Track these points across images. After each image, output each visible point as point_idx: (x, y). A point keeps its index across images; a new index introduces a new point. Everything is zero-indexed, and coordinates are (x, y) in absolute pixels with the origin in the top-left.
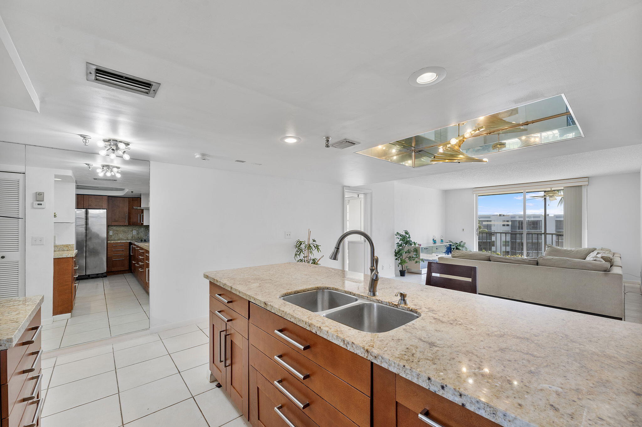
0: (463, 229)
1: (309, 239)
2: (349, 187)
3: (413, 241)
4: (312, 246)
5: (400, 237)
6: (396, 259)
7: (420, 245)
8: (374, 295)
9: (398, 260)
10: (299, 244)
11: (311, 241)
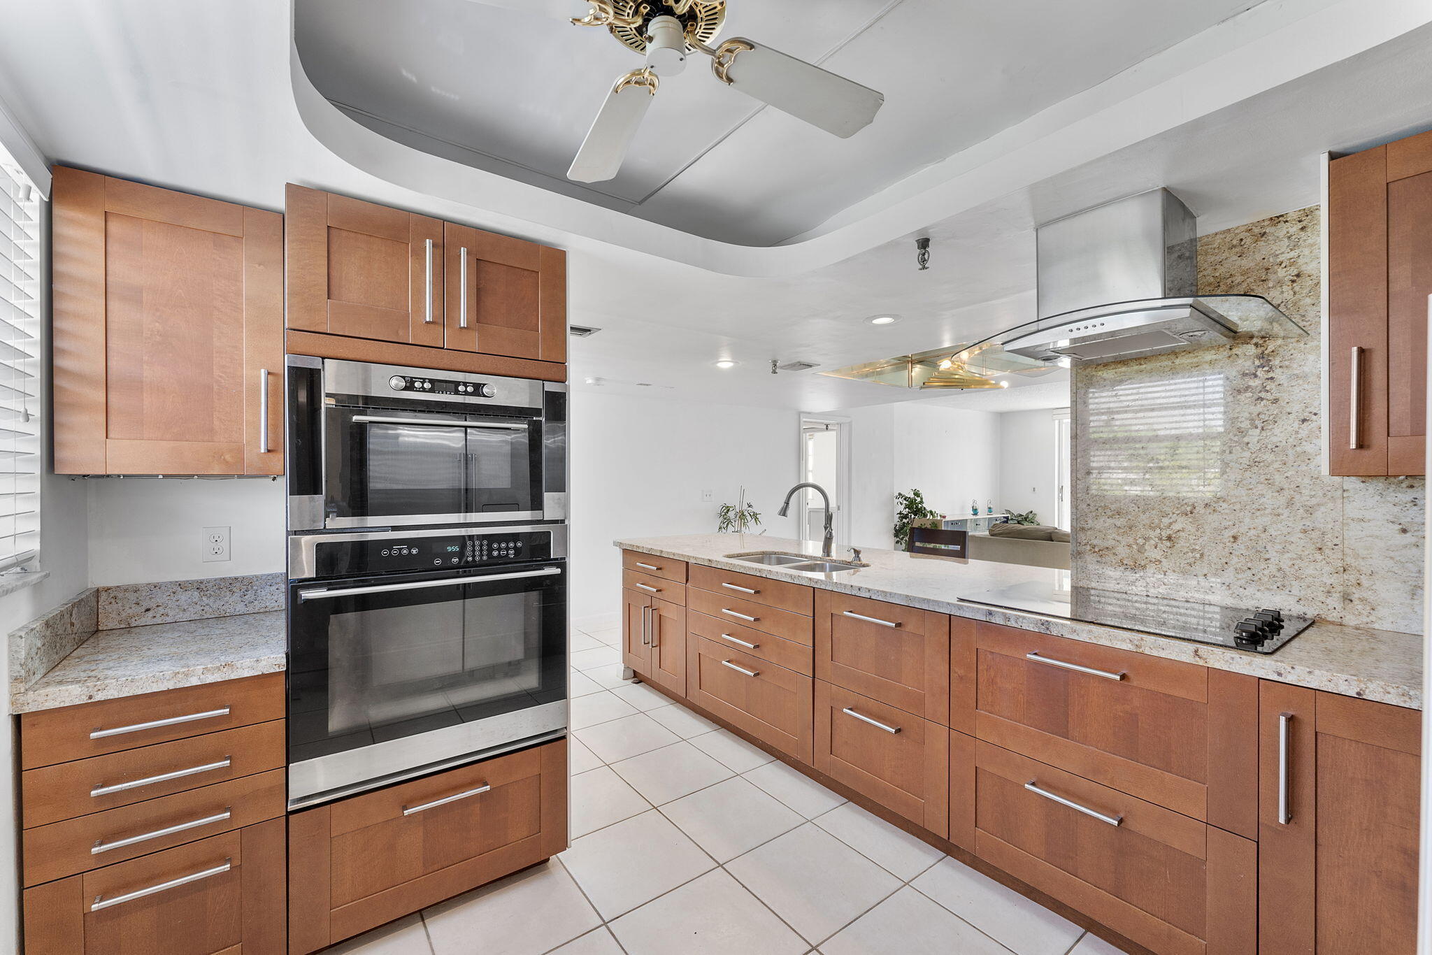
0: (1034, 489)
1: (741, 503)
2: (809, 413)
3: (928, 509)
4: (746, 513)
5: (905, 502)
6: (897, 542)
7: (944, 517)
8: (828, 556)
9: (901, 544)
10: (725, 511)
11: (745, 507)
